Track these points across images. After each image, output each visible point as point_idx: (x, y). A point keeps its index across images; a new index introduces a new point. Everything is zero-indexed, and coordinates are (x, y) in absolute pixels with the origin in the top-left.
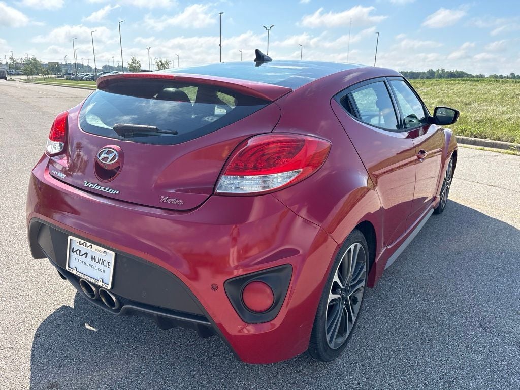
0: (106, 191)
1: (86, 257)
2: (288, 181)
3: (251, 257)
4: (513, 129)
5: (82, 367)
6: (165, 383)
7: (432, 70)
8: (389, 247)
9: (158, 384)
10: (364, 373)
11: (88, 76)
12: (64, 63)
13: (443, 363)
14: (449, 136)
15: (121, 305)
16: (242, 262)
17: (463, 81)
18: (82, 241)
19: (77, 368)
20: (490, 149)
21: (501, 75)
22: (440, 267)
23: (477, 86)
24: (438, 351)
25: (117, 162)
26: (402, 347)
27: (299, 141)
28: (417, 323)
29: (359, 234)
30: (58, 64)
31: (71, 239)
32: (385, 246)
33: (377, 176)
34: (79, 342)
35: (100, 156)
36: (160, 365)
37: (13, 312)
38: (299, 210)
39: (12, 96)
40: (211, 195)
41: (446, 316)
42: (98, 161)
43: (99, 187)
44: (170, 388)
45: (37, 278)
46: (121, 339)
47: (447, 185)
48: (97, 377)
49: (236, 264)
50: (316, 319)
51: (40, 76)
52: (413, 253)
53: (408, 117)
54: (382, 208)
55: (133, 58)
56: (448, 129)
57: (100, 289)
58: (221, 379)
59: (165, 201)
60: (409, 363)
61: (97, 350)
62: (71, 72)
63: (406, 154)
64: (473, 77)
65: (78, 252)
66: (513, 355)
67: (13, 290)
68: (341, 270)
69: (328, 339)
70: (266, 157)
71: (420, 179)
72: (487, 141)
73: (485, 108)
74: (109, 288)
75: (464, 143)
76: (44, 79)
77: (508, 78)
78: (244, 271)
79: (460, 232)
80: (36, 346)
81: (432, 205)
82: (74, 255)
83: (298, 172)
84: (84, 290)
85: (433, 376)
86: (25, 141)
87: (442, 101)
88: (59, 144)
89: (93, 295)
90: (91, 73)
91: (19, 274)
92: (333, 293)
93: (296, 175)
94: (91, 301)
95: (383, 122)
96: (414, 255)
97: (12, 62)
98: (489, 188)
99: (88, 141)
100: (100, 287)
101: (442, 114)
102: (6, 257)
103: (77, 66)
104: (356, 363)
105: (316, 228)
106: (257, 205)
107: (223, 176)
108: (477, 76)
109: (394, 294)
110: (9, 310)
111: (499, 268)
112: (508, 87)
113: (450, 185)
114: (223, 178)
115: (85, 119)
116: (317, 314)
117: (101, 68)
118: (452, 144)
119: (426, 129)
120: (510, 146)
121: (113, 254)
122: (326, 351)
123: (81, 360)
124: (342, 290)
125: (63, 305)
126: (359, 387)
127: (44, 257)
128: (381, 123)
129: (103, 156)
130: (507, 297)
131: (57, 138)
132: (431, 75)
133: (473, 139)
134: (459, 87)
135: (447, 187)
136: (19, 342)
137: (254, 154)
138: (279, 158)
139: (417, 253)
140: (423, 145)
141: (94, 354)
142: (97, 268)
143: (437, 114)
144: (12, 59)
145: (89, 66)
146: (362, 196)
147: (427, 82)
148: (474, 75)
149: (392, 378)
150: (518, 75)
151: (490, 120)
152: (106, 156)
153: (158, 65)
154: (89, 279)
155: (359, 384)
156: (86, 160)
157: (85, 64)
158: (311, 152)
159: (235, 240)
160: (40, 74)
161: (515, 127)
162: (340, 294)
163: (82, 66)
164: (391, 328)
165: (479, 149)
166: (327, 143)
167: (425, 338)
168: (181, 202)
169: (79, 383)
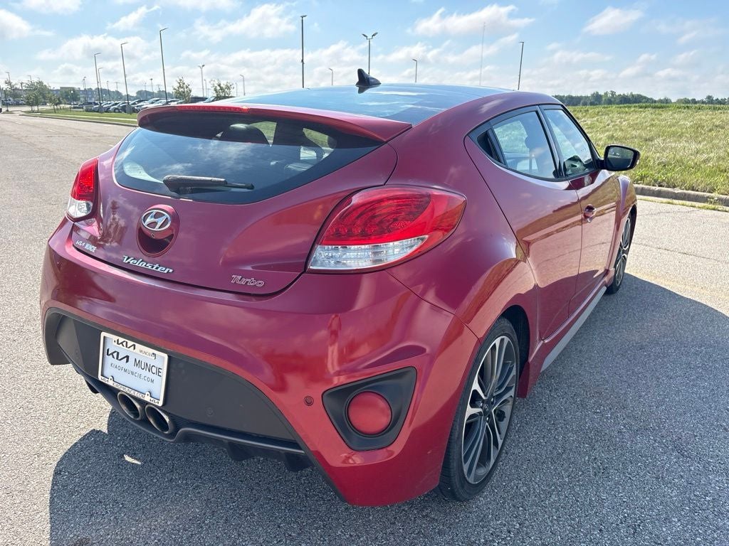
0: (154, 269)
1: (127, 361)
2: (409, 251)
3: (359, 358)
4: (712, 174)
5: (123, 515)
6: (239, 535)
7: (597, 93)
8: (546, 341)
9: (230, 537)
10: (516, 517)
11: (116, 107)
12: (82, 89)
13: (624, 500)
14: (625, 185)
15: (177, 428)
16: (346, 365)
17: (641, 107)
18: (121, 340)
19: (115, 517)
20: (681, 202)
21: (694, 100)
22: (616, 367)
23: (661, 114)
24: (617, 483)
25: (169, 228)
26: (567, 480)
27: (422, 196)
28: (587, 445)
29: (506, 323)
30: (73, 89)
31: (104, 337)
32: (541, 339)
33: (528, 244)
34: (117, 481)
35: (145, 220)
36: (231, 511)
37: (23, 440)
38: (425, 292)
39: (10, 135)
40: (302, 273)
41: (627, 436)
42: (142, 227)
43: (145, 264)
44: (247, 543)
45: (54, 391)
46: (175, 476)
47: (623, 253)
48: (144, 530)
49: (337, 368)
50: (449, 442)
51: (48, 107)
52: (579, 349)
53: (570, 159)
54: (536, 286)
55: (181, 80)
56: (624, 177)
57: (147, 406)
58: (317, 529)
59: (239, 282)
60: (578, 501)
61: (143, 491)
62: (93, 100)
63: (565, 211)
64: (655, 102)
65: (115, 355)
66: (720, 487)
67: (21, 410)
68: (482, 374)
69: (465, 471)
70: (377, 220)
71: (587, 245)
72: (676, 192)
73: (673, 145)
74: (160, 404)
75: (644, 195)
76: (55, 111)
77: (703, 102)
78: (349, 378)
79: (643, 319)
80: (56, 487)
81: (603, 281)
82: (109, 359)
83: (422, 239)
84: (124, 408)
85: (612, 519)
86: (31, 199)
87: (613, 136)
88: (85, 204)
89: (136, 414)
90: (121, 102)
91: (28, 386)
92: (472, 406)
93: (420, 243)
94: (134, 424)
95: (535, 167)
96: (581, 351)
97: (9, 87)
98: (680, 256)
99: (125, 199)
100: (147, 403)
101: (615, 155)
102: (10, 363)
103: (101, 92)
104: (504, 503)
105: (447, 316)
106: (366, 285)
107: (319, 246)
108: (661, 101)
109: (555, 406)
110: (17, 437)
111: (698, 367)
112: (705, 116)
113: (627, 254)
114: (319, 249)
115: (123, 168)
116: (451, 435)
117: (135, 95)
118: (629, 196)
119: (594, 176)
120: (708, 197)
121: (166, 356)
122: (463, 487)
123: (121, 506)
124: (483, 401)
125: (92, 429)
126: (509, 536)
127: (66, 362)
128: (533, 168)
129: (149, 220)
130: (710, 408)
131: (83, 196)
132: (596, 100)
133: (657, 188)
134: (637, 115)
135: (624, 257)
136: (33, 483)
137: (361, 214)
138: (395, 220)
139: (585, 348)
140: (590, 198)
141: (138, 497)
142: (142, 377)
143: (609, 156)
144: (9, 83)
145: (118, 92)
146: (509, 271)
147: (592, 110)
148: (657, 99)
149: (556, 522)
150: (717, 99)
151: (680, 162)
152: (153, 220)
153: (215, 90)
154: (132, 393)
155: (509, 532)
156: (123, 226)
157: (113, 89)
158: (439, 212)
159: (334, 334)
160: (48, 104)
161: (715, 172)
162: (482, 408)
163: (108, 92)
164: (552, 453)
165: (665, 203)
166: (459, 198)
167: (599, 467)
168: (260, 283)
169: (118, 537)
